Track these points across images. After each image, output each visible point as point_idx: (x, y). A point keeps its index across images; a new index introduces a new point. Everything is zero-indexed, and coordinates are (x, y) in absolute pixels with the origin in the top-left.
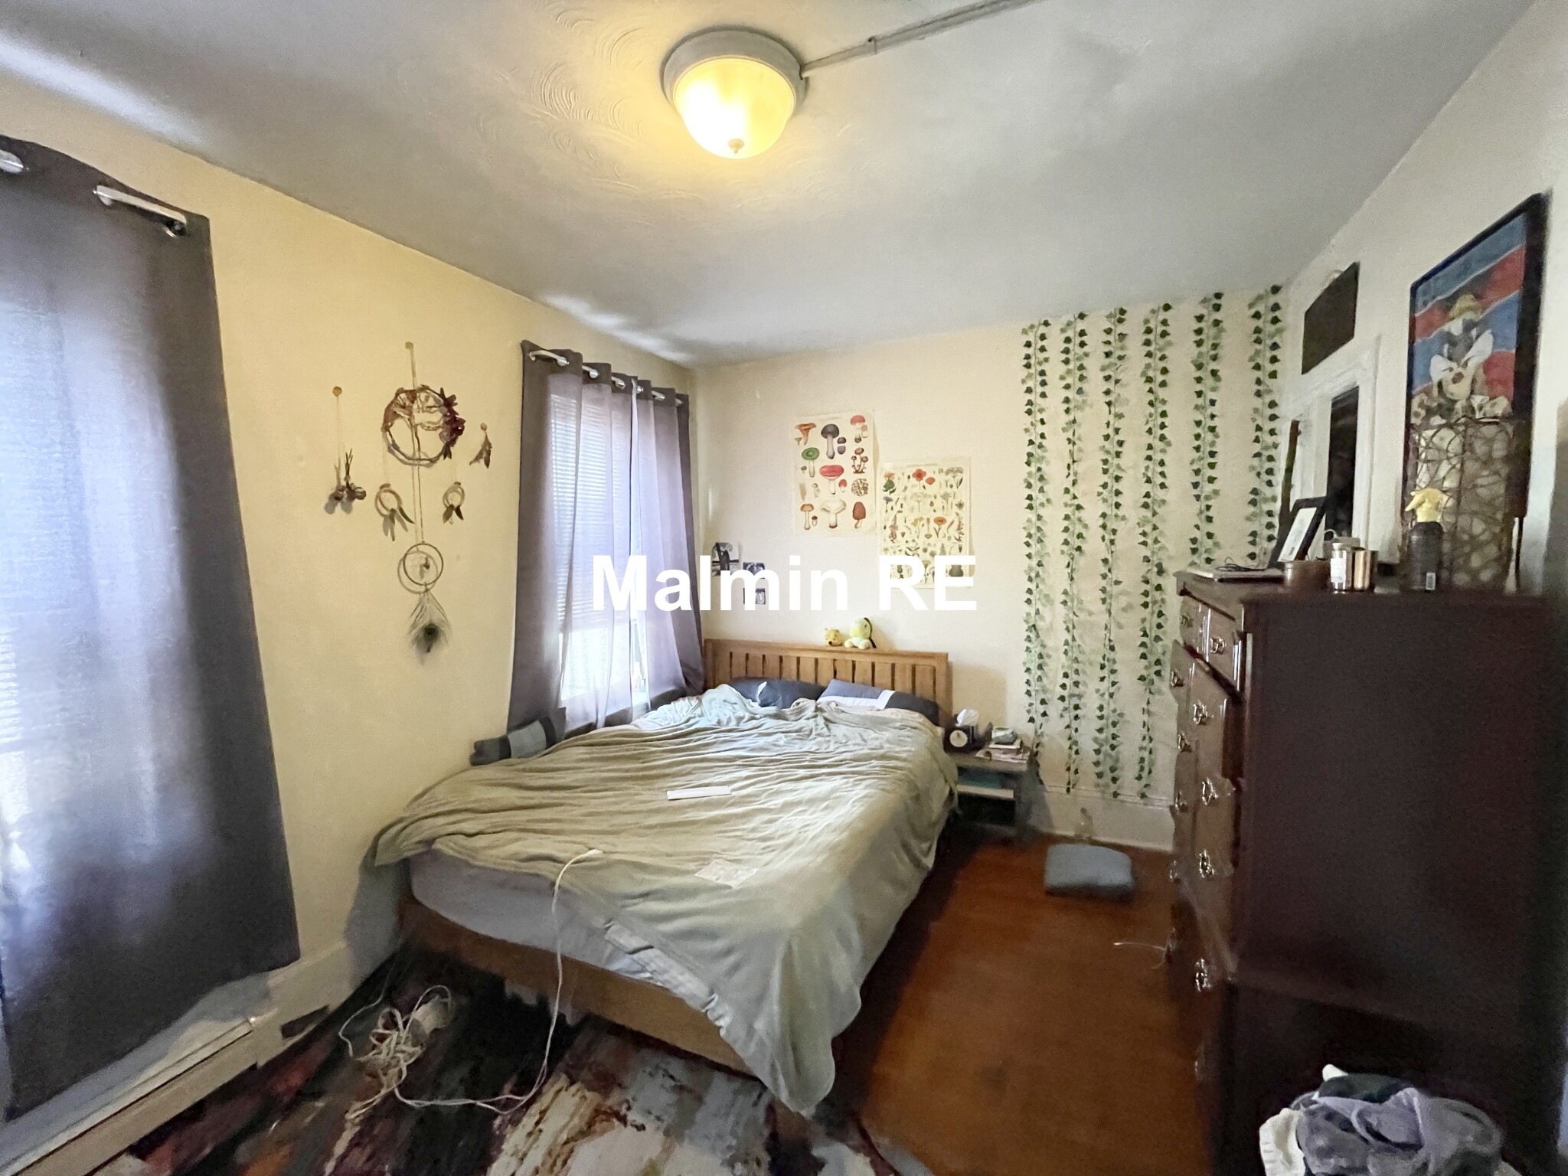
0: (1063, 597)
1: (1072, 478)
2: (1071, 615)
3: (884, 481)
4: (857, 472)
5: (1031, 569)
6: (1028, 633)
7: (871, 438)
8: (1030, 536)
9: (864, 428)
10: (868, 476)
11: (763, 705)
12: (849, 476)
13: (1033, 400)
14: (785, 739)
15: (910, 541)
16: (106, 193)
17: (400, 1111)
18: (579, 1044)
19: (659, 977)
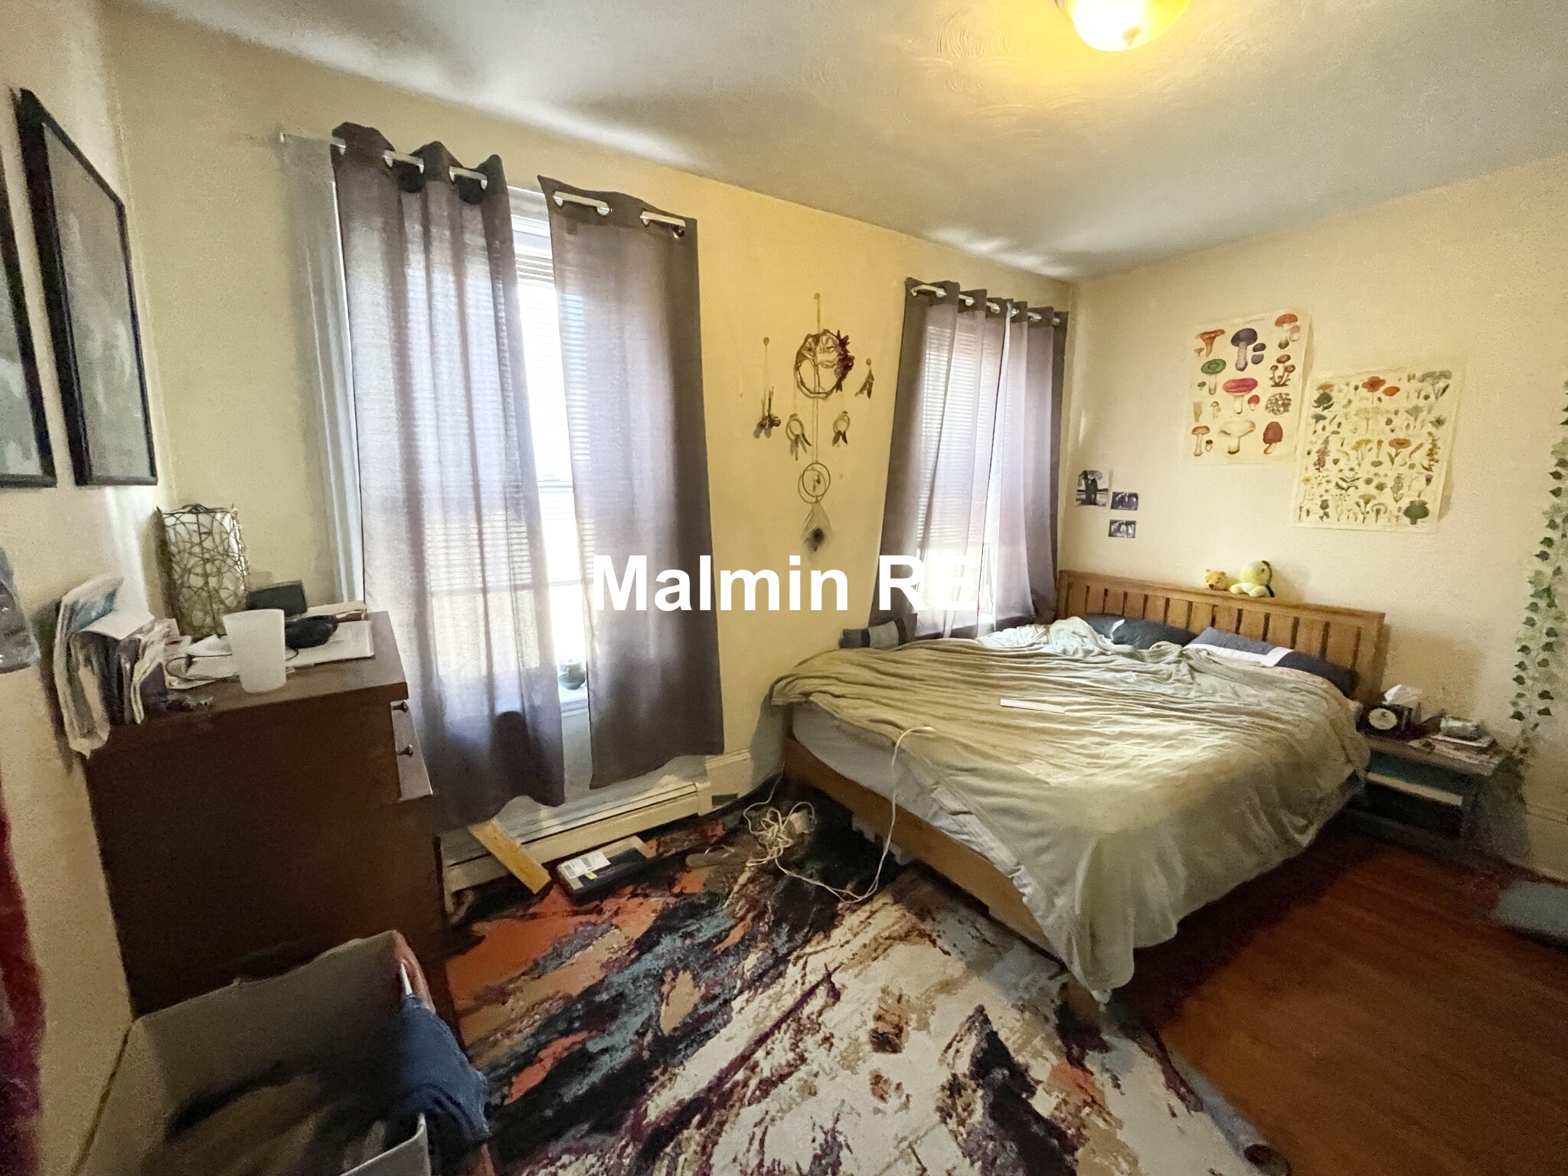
3: (1317, 394)
4: (1277, 385)
5: (1557, 511)
7: (1304, 341)
8: (1562, 463)
9: (1296, 330)
10: (1293, 390)
11: (1116, 643)
12: (1265, 391)
14: (1136, 678)
15: (1346, 469)
16: (646, 217)
17: (777, 875)
18: (905, 878)
19: (974, 839)
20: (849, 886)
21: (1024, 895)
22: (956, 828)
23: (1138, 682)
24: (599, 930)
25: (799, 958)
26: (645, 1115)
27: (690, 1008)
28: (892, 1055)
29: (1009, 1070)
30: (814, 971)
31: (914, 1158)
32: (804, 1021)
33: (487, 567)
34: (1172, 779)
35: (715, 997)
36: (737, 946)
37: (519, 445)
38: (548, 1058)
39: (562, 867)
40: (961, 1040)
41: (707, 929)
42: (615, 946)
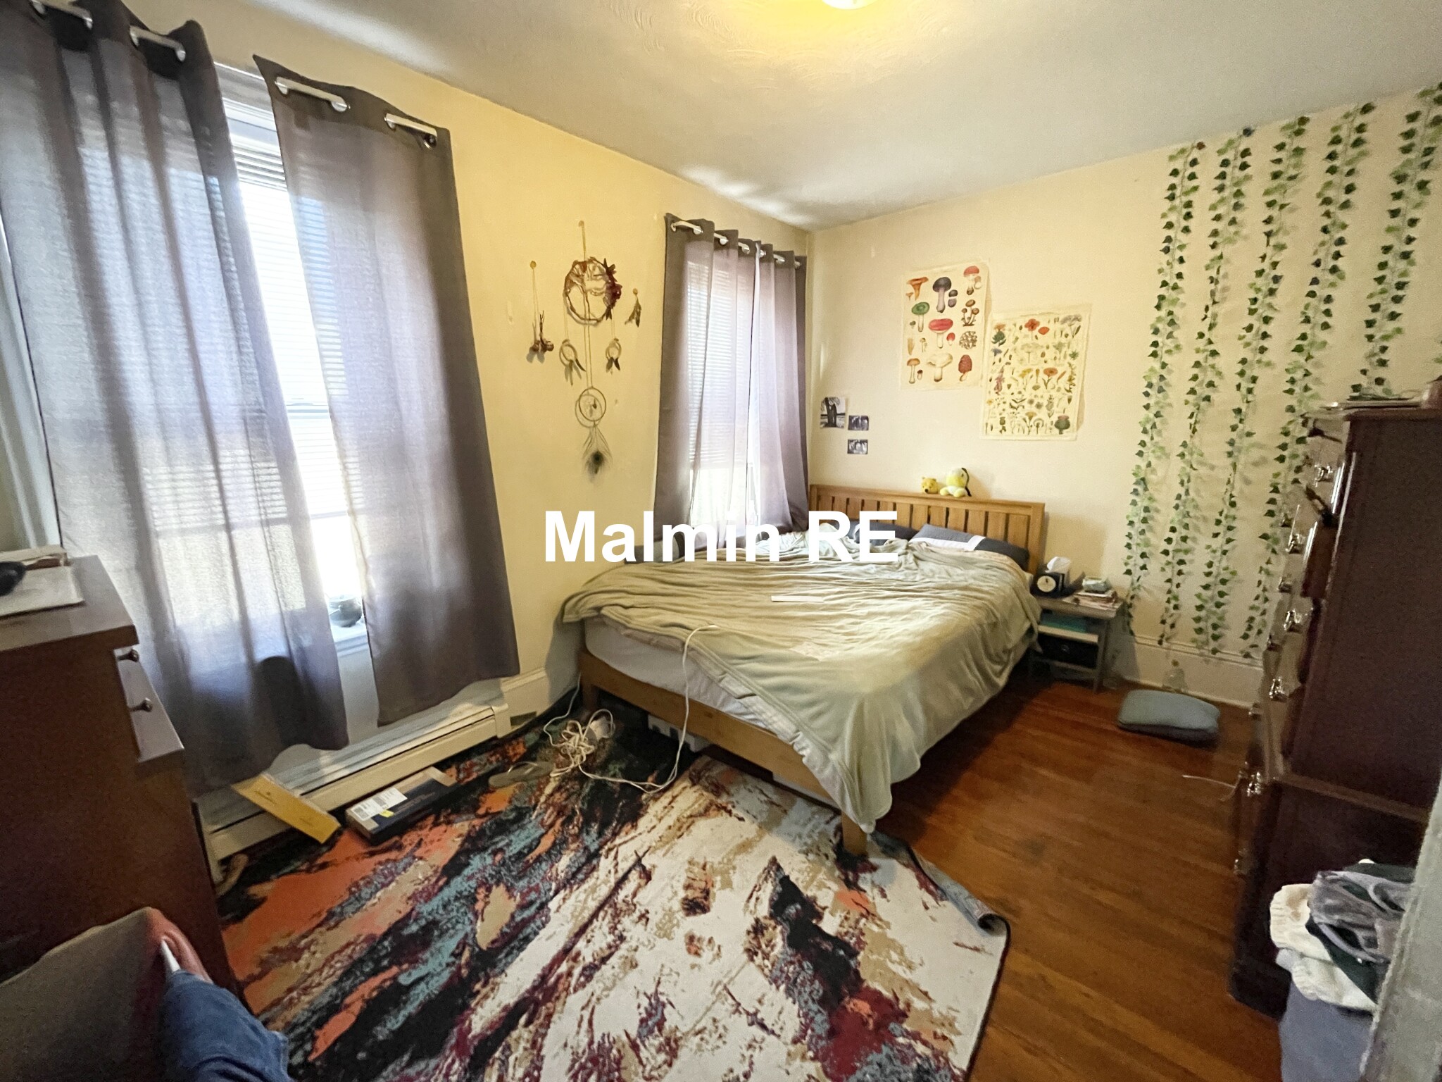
0: (1181, 450)
1: (1208, 321)
2: (1188, 469)
3: (995, 333)
4: (966, 325)
5: (1148, 420)
6: (1136, 487)
7: (984, 290)
8: (1150, 385)
9: (978, 280)
10: (977, 328)
12: (958, 329)
13: (1173, 236)
14: (875, 569)
15: (1016, 393)
16: (391, 119)
17: (583, 779)
18: (699, 763)
19: (759, 717)
20: (650, 779)
21: (803, 756)
22: (743, 710)
23: (878, 572)
24: (401, 865)
25: (610, 850)
26: (470, 1030)
27: (507, 919)
28: (703, 916)
29: (801, 905)
30: (625, 859)
31: (729, 997)
32: (620, 905)
33: (229, 501)
34: (909, 644)
35: (531, 903)
36: (548, 852)
37: (257, 362)
38: (355, 1004)
39: (353, 812)
40: (760, 889)
41: (517, 842)
42: (420, 877)
